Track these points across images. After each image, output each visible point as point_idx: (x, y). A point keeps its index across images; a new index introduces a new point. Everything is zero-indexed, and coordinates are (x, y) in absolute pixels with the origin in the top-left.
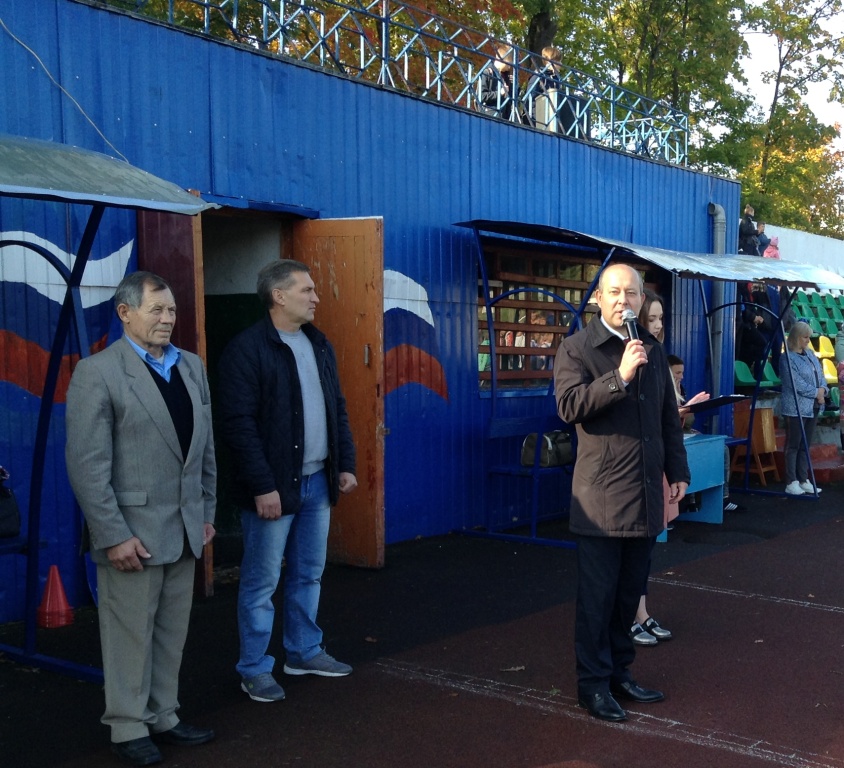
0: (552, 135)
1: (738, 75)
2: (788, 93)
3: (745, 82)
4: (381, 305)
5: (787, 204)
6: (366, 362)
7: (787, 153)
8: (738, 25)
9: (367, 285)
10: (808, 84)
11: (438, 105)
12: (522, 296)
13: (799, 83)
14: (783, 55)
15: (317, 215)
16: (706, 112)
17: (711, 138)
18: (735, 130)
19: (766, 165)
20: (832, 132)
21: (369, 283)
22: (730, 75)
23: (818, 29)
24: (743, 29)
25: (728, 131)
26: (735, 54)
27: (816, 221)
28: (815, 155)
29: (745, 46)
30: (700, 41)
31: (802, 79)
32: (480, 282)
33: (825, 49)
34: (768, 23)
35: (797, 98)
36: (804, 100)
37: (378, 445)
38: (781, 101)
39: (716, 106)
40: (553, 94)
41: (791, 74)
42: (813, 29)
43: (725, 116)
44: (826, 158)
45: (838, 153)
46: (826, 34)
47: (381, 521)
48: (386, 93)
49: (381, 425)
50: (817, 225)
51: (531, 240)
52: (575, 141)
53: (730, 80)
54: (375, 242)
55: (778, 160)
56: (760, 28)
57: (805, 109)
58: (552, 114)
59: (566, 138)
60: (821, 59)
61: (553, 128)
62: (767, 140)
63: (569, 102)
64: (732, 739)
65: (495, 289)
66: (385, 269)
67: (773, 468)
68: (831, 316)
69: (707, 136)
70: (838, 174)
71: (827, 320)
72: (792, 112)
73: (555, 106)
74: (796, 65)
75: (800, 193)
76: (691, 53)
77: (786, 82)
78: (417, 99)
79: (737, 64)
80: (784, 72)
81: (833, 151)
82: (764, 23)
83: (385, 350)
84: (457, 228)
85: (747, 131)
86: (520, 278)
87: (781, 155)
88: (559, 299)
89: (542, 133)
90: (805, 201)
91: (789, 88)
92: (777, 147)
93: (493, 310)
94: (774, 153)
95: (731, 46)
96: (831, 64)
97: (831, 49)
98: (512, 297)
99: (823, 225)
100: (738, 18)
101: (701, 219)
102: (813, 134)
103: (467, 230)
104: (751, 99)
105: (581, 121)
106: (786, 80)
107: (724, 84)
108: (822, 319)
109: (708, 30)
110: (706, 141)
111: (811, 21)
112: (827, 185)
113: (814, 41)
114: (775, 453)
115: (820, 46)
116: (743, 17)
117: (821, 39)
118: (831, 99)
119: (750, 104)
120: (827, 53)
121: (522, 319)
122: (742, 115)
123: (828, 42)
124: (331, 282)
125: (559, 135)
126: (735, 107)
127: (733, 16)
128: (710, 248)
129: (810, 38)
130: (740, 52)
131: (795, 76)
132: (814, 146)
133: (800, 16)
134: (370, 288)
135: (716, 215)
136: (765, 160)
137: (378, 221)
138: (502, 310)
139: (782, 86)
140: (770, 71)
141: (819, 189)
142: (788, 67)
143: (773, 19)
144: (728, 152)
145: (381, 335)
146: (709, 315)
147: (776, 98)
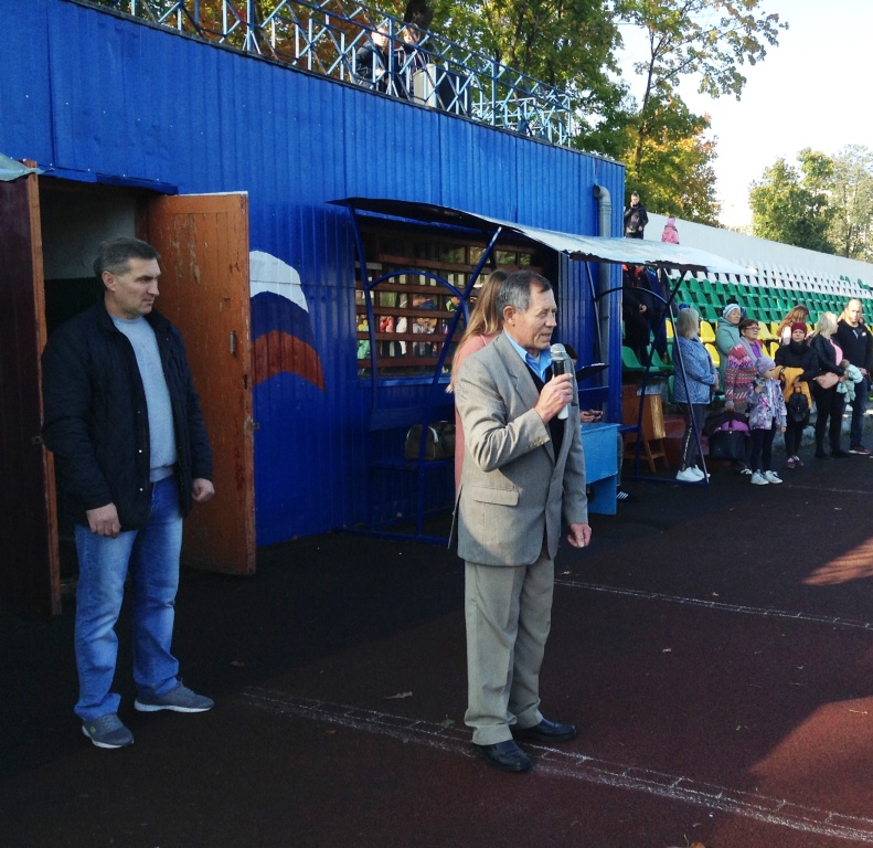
0: (431, 110)
1: (612, 65)
2: (660, 84)
3: (619, 72)
4: (247, 289)
5: (661, 193)
6: (232, 350)
7: (660, 143)
8: (611, 16)
9: (231, 267)
10: (679, 75)
11: (308, 74)
12: (403, 279)
13: (671, 74)
14: (655, 47)
15: (175, 191)
16: (582, 100)
17: (587, 126)
18: (610, 118)
19: (640, 154)
20: (703, 123)
21: (234, 263)
22: (605, 65)
23: (689, 21)
24: (616, 19)
25: (604, 119)
26: (610, 44)
27: (688, 209)
28: (686, 145)
29: (619, 37)
30: (575, 30)
31: (674, 71)
32: (358, 265)
33: (695, 41)
34: (640, 15)
35: (669, 89)
36: (676, 91)
37: (246, 442)
38: (654, 92)
39: (592, 95)
40: (431, 68)
41: (663, 65)
42: (683, 22)
43: (600, 105)
44: (697, 149)
45: (708, 143)
46: (696, 26)
47: (251, 524)
48: (250, 60)
49: (249, 419)
50: (690, 213)
51: (411, 220)
52: (456, 117)
53: (604, 69)
54: (238, 219)
55: (651, 149)
56: (633, 20)
57: (678, 99)
58: (431, 90)
59: (447, 114)
60: (691, 51)
61: (432, 103)
62: (641, 129)
63: (449, 78)
64: (650, 776)
65: (373, 273)
66: (251, 250)
67: (663, 454)
68: (710, 302)
69: (584, 124)
70: (709, 164)
71: (706, 305)
72: (664, 102)
73: (434, 80)
74: (667, 56)
75: (673, 183)
76: (566, 42)
77: (659, 73)
78: (284, 67)
79: (611, 54)
80: (656, 64)
81: (703, 142)
82: (636, 14)
83: (253, 338)
84: (332, 207)
85: (622, 119)
86: (401, 260)
87: (654, 144)
88: (442, 282)
89: (421, 108)
90: (679, 189)
91: (662, 80)
92: (651, 137)
93: (372, 294)
94: (647, 143)
95: (605, 37)
96: (701, 56)
97: (701, 42)
98: (392, 280)
99: (696, 213)
100: (611, 9)
101: (586, 201)
102: (686, 124)
103: (342, 209)
104: (625, 89)
105: (461, 97)
106: (658, 70)
107: (599, 74)
108: (701, 305)
109: (583, 20)
110: (582, 130)
111: (681, 14)
112: (699, 175)
113: (685, 34)
114: (663, 439)
115: (690, 39)
116: (616, 8)
117: (692, 32)
118: (703, 89)
119: (624, 93)
120: (697, 45)
121: (403, 304)
122: (617, 103)
123: (698, 35)
124: (191, 264)
125: (438, 110)
126: (611, 96)
127: (606, 8)
128: (596, 232)
129: (681, 30)
130: (614, 42)
131: (667, 67)
132: (686, 136)
133: (671, 8)
134: (234, 269)
135: (601, 197)
136: (639, 149)
137: (242, 197)
138: (381, 294)
139: (654, 77)
140: (643, 62)
141: (690, 179)
142: (660, 58)
143: (645, 12)
144: (605, 141)
145: (248, 322)
146: (596, 300)
147: (649, 88)
